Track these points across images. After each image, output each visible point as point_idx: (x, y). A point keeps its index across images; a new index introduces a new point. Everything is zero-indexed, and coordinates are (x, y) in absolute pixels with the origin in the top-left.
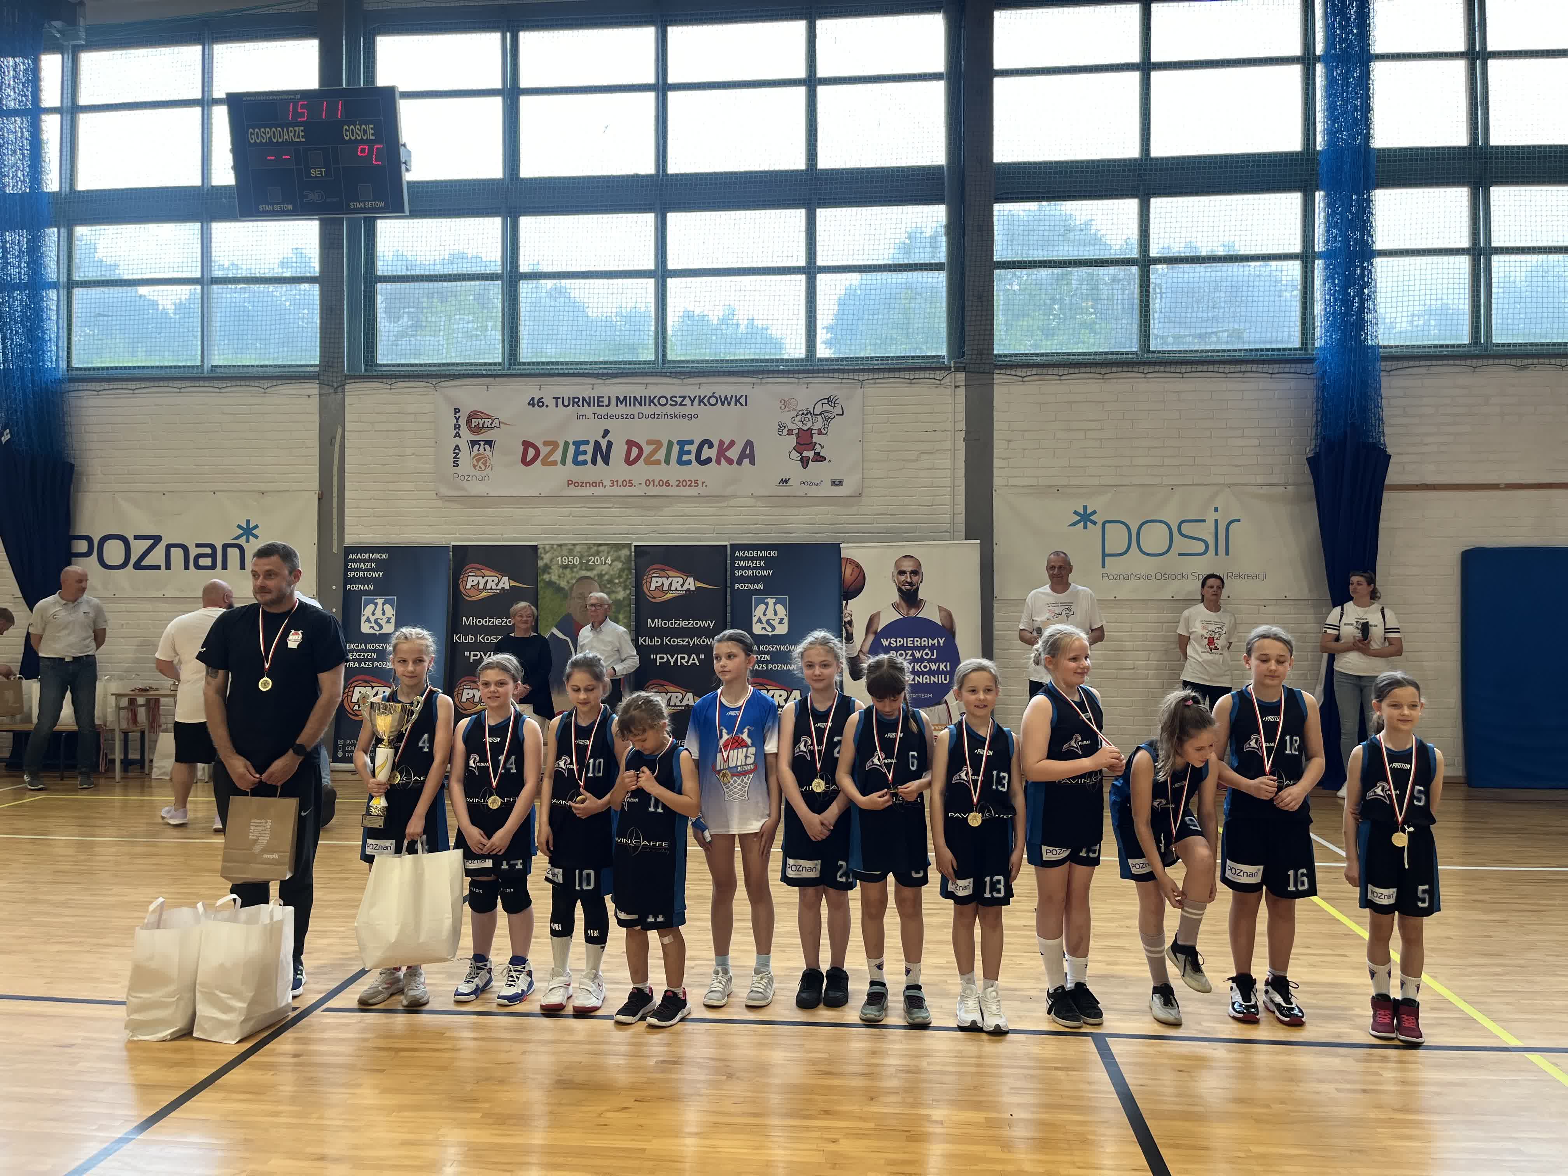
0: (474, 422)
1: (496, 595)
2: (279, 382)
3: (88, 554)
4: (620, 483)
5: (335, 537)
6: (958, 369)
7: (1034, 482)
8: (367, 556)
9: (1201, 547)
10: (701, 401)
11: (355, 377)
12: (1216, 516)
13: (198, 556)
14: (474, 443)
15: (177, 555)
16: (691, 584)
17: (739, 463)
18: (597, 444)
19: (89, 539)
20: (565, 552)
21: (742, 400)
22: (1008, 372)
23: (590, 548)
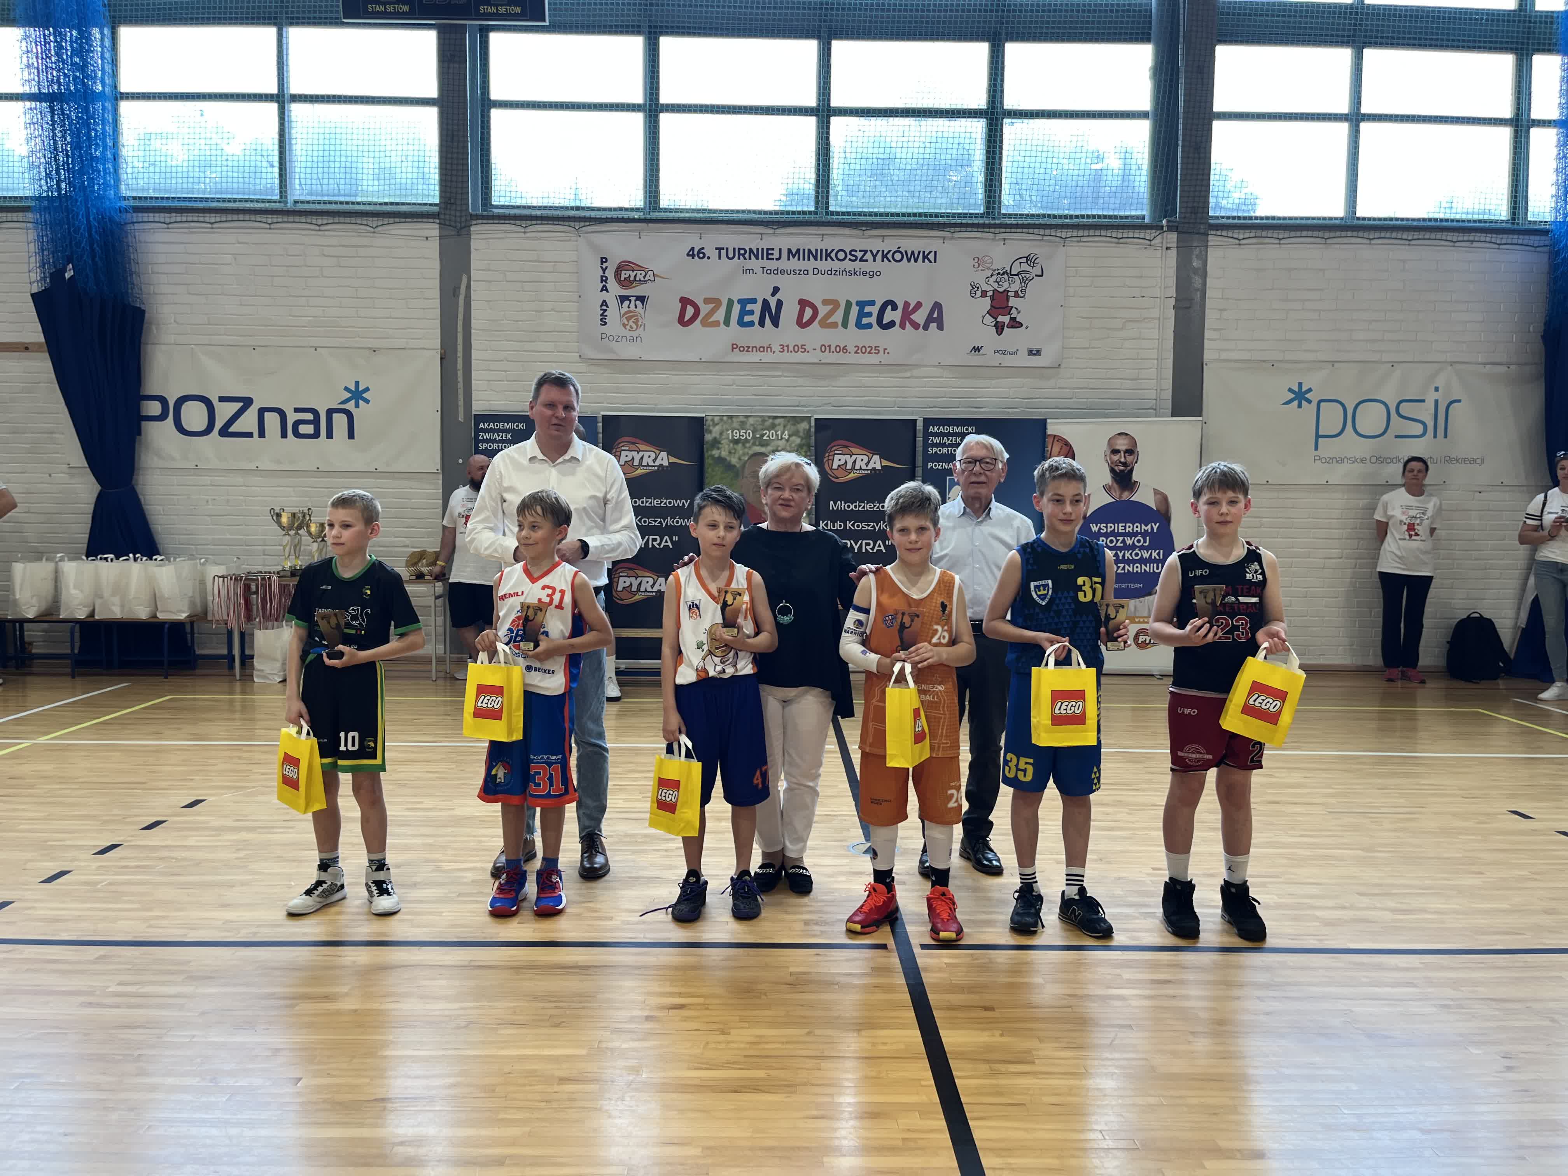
0: (624, 275)
1: (654, 472)
2: (391, 220)
3: (163, 417)
4: (791, 348)
5: (461, 403)
6: (1170, 229)
7: (1246, 356)
8: (501, 426)
9: (1418, 429)
10: (884, 256)
11: (482, 217)
12: (1436, 396)
13: (297, 424)
14: (623, 299)
15: (272, 421)
16: (877, 462)
17: (926, 327)
18: (766, 303)
19: (163, 400)
20: (735, 425)
21: (931, 257)
22: (1224, 233)
23: (764, 421)
